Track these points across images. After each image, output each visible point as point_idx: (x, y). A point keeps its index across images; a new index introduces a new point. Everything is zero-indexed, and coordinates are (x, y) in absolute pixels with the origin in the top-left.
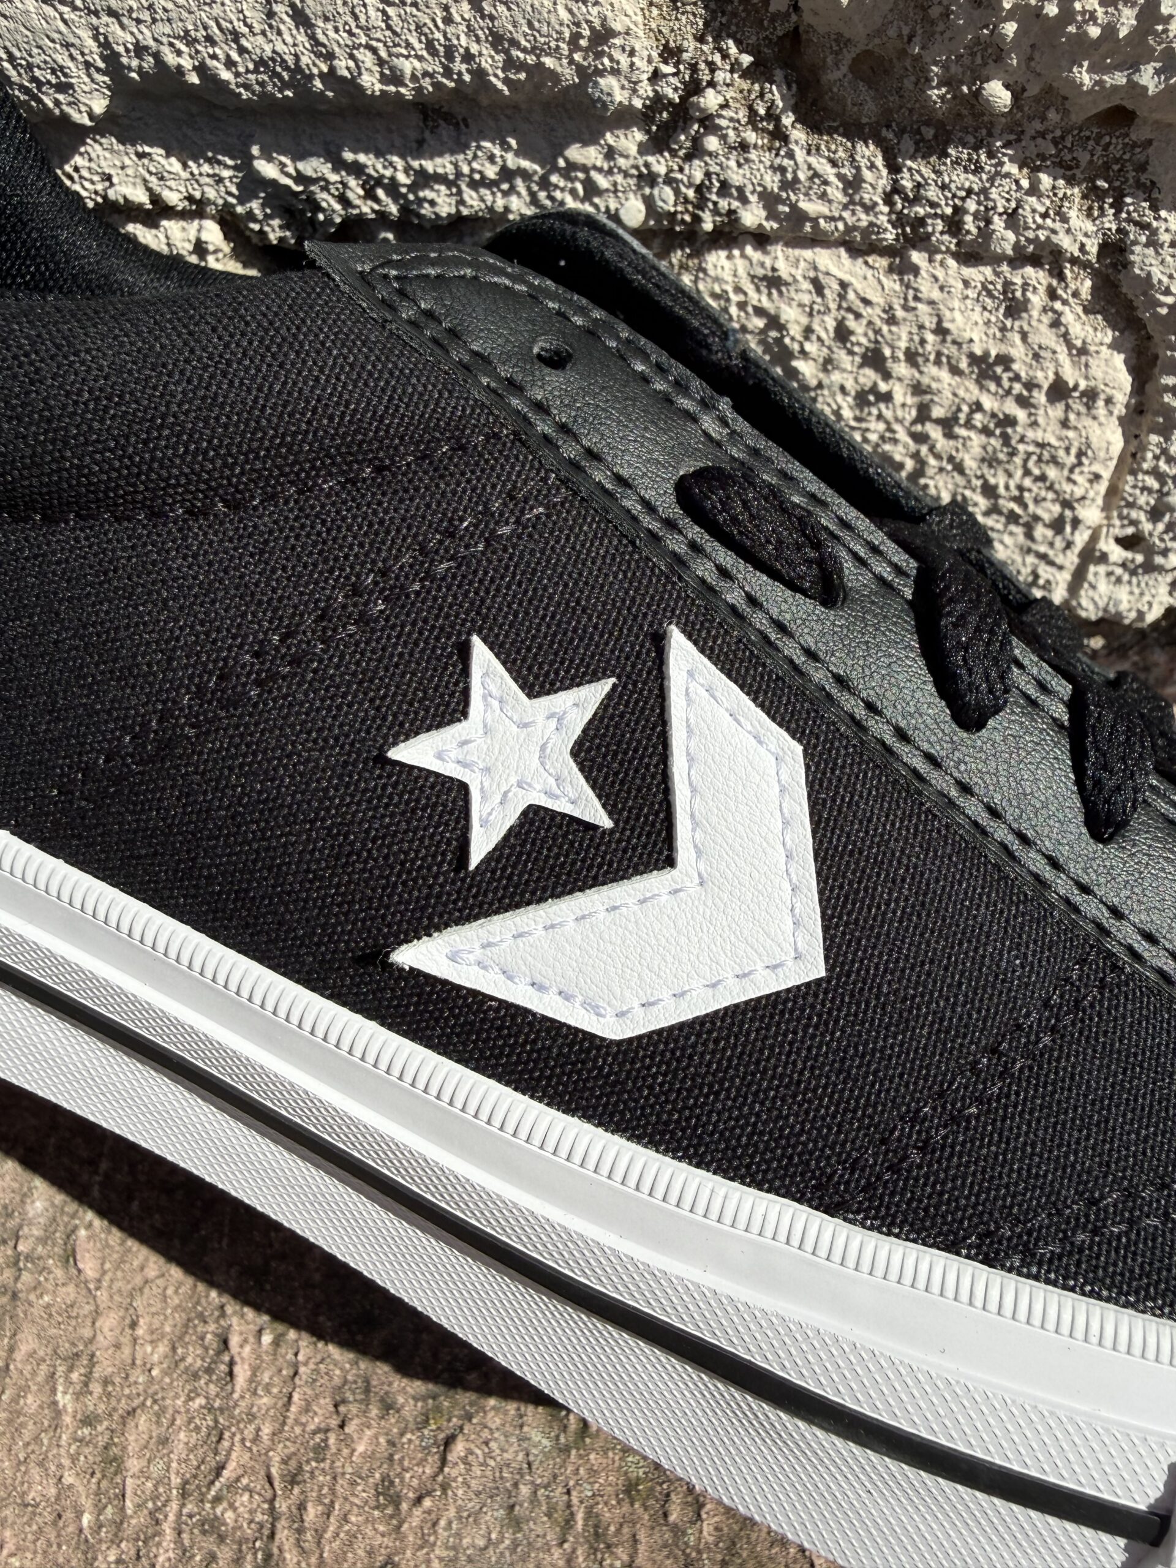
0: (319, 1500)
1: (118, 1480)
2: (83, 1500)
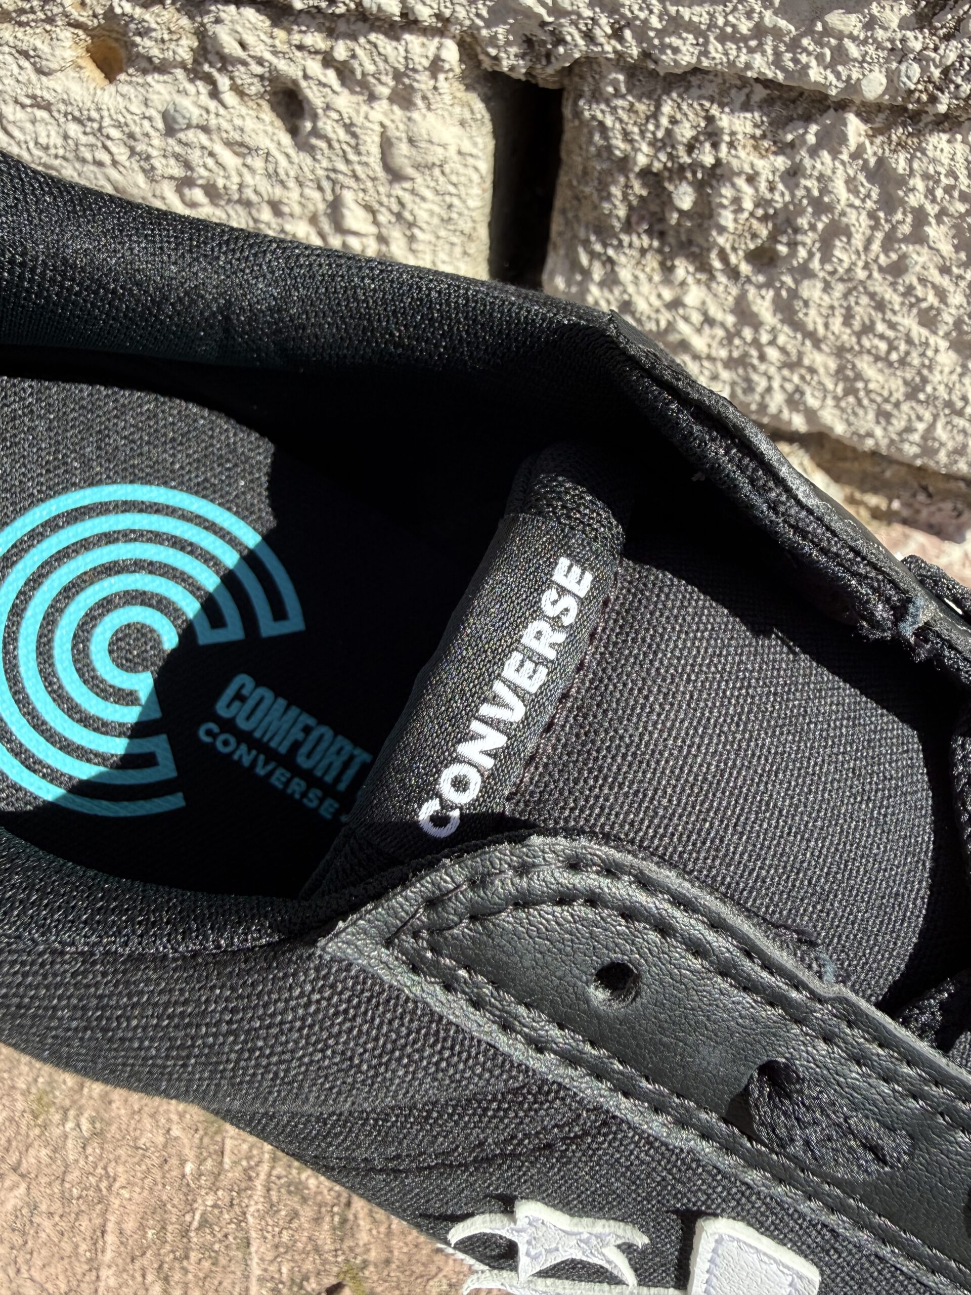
1: (218, 1138)
2: (187, 1151)
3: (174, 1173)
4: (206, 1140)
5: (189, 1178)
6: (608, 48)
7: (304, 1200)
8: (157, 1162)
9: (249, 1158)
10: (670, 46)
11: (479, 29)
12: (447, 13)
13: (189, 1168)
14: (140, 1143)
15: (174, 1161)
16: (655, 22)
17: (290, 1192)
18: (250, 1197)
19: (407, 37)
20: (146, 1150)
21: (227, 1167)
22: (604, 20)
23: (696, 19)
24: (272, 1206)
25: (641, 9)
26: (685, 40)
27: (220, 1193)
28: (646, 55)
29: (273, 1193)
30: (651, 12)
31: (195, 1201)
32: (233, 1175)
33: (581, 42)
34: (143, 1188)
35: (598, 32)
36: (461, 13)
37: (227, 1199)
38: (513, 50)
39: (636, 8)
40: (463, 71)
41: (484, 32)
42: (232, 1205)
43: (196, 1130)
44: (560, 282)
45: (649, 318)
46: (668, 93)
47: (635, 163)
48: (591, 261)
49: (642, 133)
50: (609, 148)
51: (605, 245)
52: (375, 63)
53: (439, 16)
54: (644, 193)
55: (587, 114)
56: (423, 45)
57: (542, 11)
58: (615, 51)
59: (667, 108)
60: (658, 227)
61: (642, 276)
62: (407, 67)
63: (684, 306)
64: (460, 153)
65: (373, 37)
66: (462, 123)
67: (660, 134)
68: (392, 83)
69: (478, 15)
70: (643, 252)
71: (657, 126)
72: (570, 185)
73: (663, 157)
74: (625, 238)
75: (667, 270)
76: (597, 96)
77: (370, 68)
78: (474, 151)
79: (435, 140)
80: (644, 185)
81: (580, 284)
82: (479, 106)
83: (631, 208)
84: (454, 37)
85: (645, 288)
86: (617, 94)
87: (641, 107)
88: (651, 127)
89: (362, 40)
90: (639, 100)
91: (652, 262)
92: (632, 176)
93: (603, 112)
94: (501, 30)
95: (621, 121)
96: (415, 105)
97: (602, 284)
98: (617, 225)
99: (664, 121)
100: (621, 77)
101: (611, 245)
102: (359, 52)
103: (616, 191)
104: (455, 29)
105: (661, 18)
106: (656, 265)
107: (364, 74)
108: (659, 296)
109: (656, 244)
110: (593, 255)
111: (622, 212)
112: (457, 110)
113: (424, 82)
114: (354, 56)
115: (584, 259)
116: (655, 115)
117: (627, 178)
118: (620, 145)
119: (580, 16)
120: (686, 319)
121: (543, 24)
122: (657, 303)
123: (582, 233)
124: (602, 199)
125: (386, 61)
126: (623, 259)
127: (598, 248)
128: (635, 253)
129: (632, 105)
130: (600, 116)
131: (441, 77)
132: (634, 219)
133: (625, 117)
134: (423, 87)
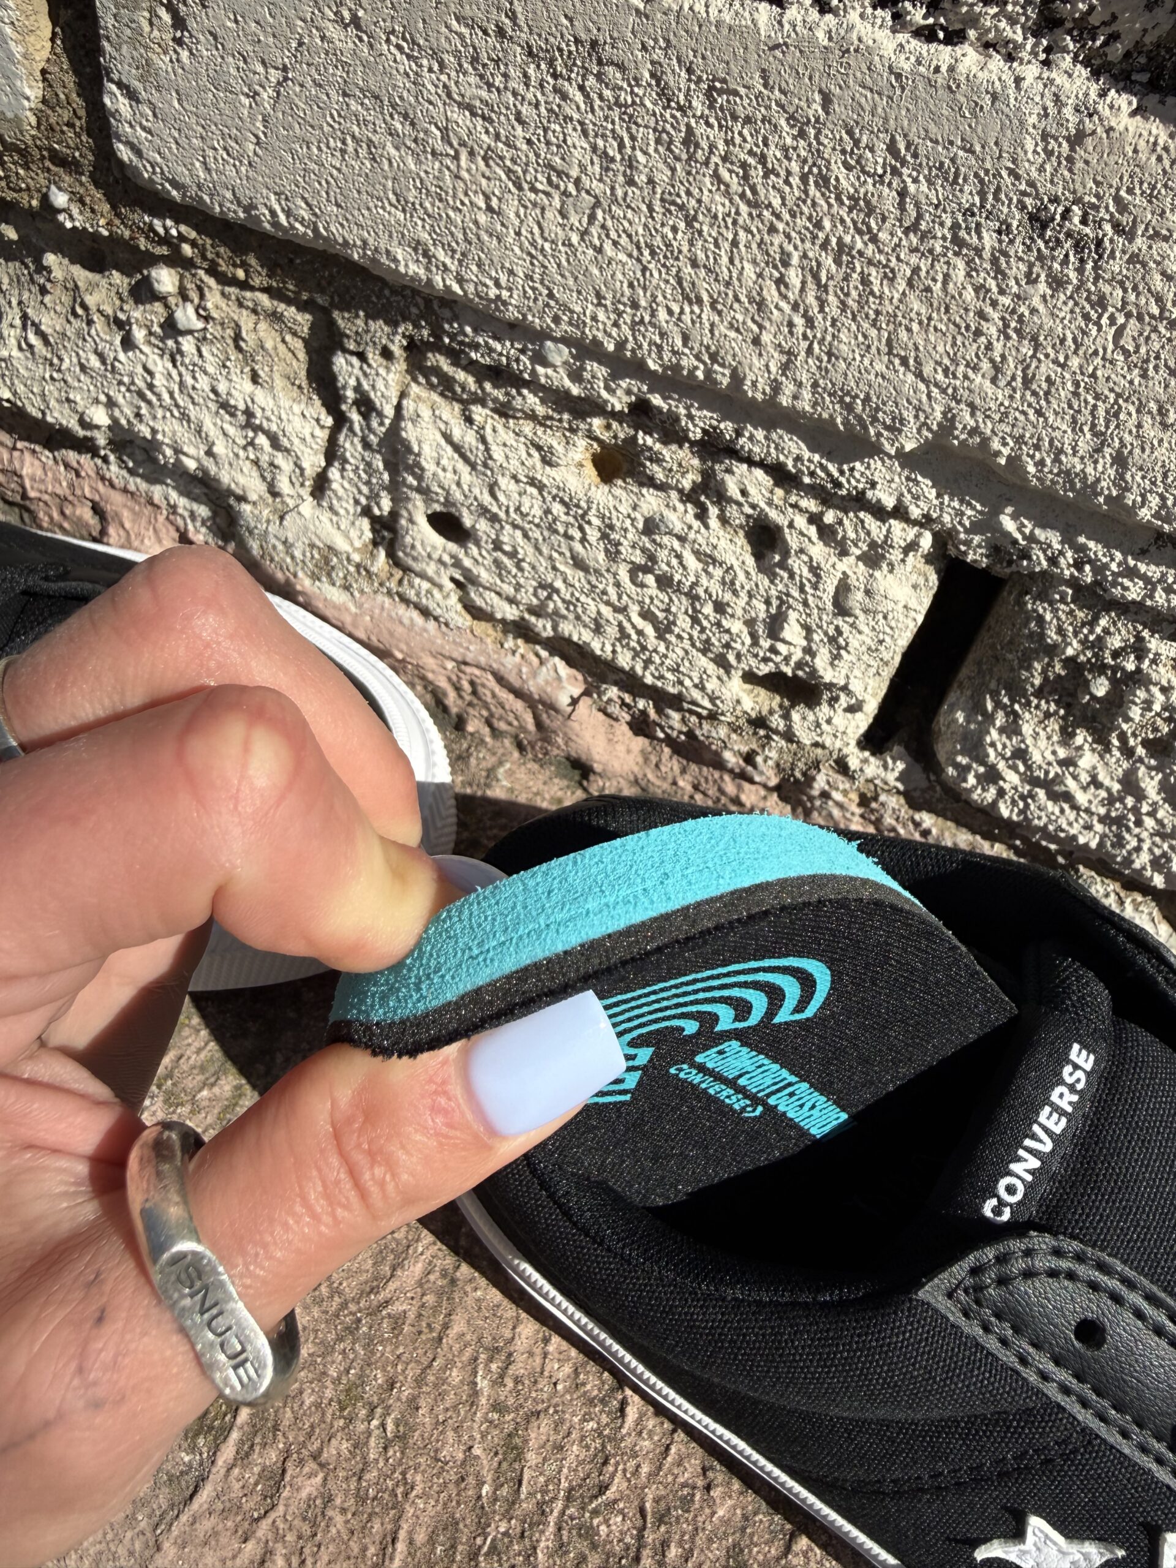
0: (680, 1543)
1: (516, 1466)
2: (485, 1472)
3: (470, 1493)
4: (505, 1465)
5: (484, 1500)
6: (1067, 573)
7: (594, 1546)
8: (454, 1478)
9: (544, 1492)
10: (1122, 585)
11: (958, 532)
12: (935, 515)
13: (486, 1489)
14: (441, 1456)
15: (471, 1480)
16: (1114, 567)
17: (580, 1536)
18: (542, 1532)
19: (892, 521)
20: (447, 1463)
21: (523, 1496)
22: (1069, 554)
23: (1150, 574)
24: (562, 1546)
25: (1104, 555)
26: (1135, 584)
27: (513, 1522)
28: (1096, 583)
29: (565, 1533)
30: (1113, 560)
31: (489, 1525)
32: (528, 1506)
33: (1045, 563)
34: (437, 1501)
35: (1062, 560)
36: (947, 518)
37: (519, 1530)
38: (981, 551)
39: (1100, 554)
40: (929, 553)
41: (962, 536)
42: (522, 1536)
43: (496, 1454)
44: (960, 717)
45: (1040, 767)
46: (1108, 612)
47: (1064, 653)
48: (995, 708)
49: (1076, 634)
50: (1042, 636)
51: (1013, 700)
52: (857, 532)
53: (927, 516)
54: (1063, 673)
55: (1029, 606)
56: (904, 530)
57: (1019, 536)
58: (1072, 575)
59: (1103, 622)
60: (1069, 700)
61: (1042, 734)
62: (885, 542)
63: (1075, 765)
64: (905, 607)
65: (862, 514)
66: (915, 587)
67: (1091, 638)
68: (865, 548)
69: (960, 523)
70: (1048, 715)
71: (1091, 632)
72: (993, 647)
73: (1089, 654)
74: (1035, 701)
75: (1067, 736)
76: (1043, 596)
77: (853, 536)
78: (918, 608)
79: (890, 596)
80: (1064, 667)
81: (979, 723)
82: (934, 579)
83: (1046, 679)
84: (931, 530)
85: (1043, 743)
86: (1063, 600)
87: (1080, 614)
88: (1085, 631)
89: (851, 514)
90: (1080, 609)
91: (1054, 725)
92: (1056, 659)
93: (1045, 609)
94: (977, 539)
95: (1059, 619)
96: (880, 568)
97: (1002, 730)
98: (1031, 690)
99: (1098, 630)
100: (1070, 592)
101: (1019, 702)
102: (846, 522)
103: (1037, 666)
104: (937, 527)
105: (1119, 565)
106: (1057, 727)
107: (844, 537)
108: (1054, 753)
109: (1062, 712)
110: (998, 704)
111: (1037, 682)
112: (914, 577)
113: (896, 555)
114: (840, 522)
115: (990, 706)
116: (1092, 623)
117: (1052, 659)
118: (1052, 636)
119: (1050, 546)
120: (1075, 777)
121: (1015, 542)
122: (1051, 758)
123: (993, 685)
124: (1021, 667)
125: (868, 533)
126: (1027, 716)
127: (1006, 700)
128: (1041, 715)
129: (1072, 612)
130: (1041, 611)
131: (911, 554)
132: (1047, 689)
133: (1063, 617)
134: (893, 558)
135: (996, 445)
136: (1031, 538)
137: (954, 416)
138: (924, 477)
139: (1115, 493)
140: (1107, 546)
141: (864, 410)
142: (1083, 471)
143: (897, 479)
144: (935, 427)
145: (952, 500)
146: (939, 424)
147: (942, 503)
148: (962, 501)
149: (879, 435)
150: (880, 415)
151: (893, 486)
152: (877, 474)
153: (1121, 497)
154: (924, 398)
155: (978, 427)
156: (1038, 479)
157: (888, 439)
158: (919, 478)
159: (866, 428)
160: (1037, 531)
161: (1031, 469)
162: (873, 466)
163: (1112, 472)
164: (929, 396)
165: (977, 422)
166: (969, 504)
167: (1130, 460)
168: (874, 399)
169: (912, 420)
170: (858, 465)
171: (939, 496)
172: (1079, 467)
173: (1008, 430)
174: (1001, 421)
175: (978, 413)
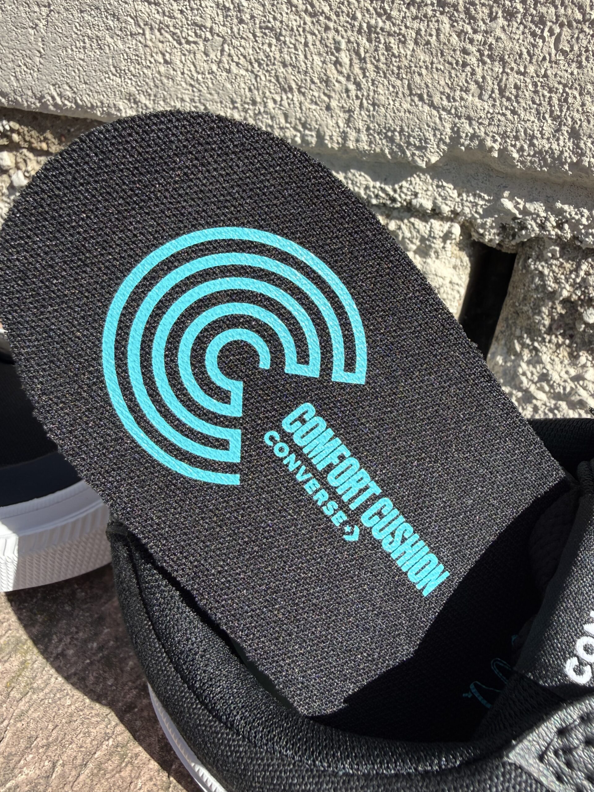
6: (553, 233)
10: (592, 234)
11: (476, 219)
12: (459, 210)
16: (584, 221)
19: (433, 221)
22: (552, 219)
25: (576, 214)
28: (575, 238)
30: (582, 216)
33: (537, 229)
35: (548, 224)
38: (493, 231)
39: (573, 213)
40: (460, 240)
41: (479, 221)
44: (500, 360)
45: (559, 385)
46: (586, 259)
47: (561, 295)
48: (522, 349)
49: (567, 280)
50: (544, 286)
51: (533, 340)
52: (411, 232)
53: (453, 212)
54: (563, 312)
55: (532, 267)
56: (441, 225)
57: (517, 212)
59: (584, 267)
60: (571, 332)
61: (557, 359)
62: (430, 236)
63: (584, 379)
64: (451, 282)
65: (412, 220)
66: (455, 267)
67: (578, 280)
68: (418, 243)
70: (558, 346)
71: (577, 276)
72: (513, 305)
73: (579, 293)
74: (548, 338)
75: (574, 357)
76: (540, 258)
77: (408, 235)
78: (460, 282)
79: (439, 274)
80: (563, 308)
81: (513, 361)
82: (466, 259)
83: (553, 319)
84: (459, 223)
85: (558, 367)
86: (554, 257)
87: (567, 265)
88: (573, 276)
89: (406, 221)
90: (567, 262)
91: (564, 352)
92: (557, 302)
93: (543, 267)
94: (489, 221)
95: (554, 272)
96: (430, 256)
97: (529, 363)
98: (543, 330)
99: (582, 273)
100: (558, 249)
101: (537, 341)
102: (403, 227)
103: (545, 310)
104: (462, 219)
106: (566, 354)
107: (403, 238)
108: (567, 372)
109: (567, 342)
110: (523, 345)
111: (547, 322)
112: (453, 260)
113: (438, 244)
114: (400, 228)
115: (518, 348)
116: (577, 270)
117: (554, 303)
118: (551, 285)
119: (538, 215)
120: (585, 388)
121: (515, 218)
122: (566, 376)
123: (518, 333)
124: (535, 314)
125: (418, 232)
126: (544, 349)
127: (528, 341)
128: (554, 347)
129: (562, 264)
130: (540, 268)
131: (448, 242)
132: (554, 326)
133: (556, 270)
134: (437, 246)
135: (489, 143)
136: (525, 212)
137: (459, 128)
138: (447, 183)
139: (575, 160)
140: (577, 207)
141: (401, 139)
142: (550, 148)
143: (430, 188)
144: (448, 141)
145: (468, 196)
146: (451, 138)
147: (462, 200)
148: (475, 195)
149: (413, 155)
150: (412, 139)
151: (429, 193)
152: (417, 187)
153: (580, 161)
154: (438, 120)
155: (475, 132)
156: (522, 162)
157: (419, 156)
158: (445, 184)
159: (404, 152)
160: (528, 205)
161: (516, 155)
162: (414, 182)
163: (570, 144)
164: (440, 118)
165: (474, 129)
166: (480, 196)
167: (581, 132)
168: (406, 129)
169: (432, 138)
170: (404, 183)
171: (459, 195)
172: (547, 146)
173: (495, 130)
174: (490, 124)
175: (474, 122)
